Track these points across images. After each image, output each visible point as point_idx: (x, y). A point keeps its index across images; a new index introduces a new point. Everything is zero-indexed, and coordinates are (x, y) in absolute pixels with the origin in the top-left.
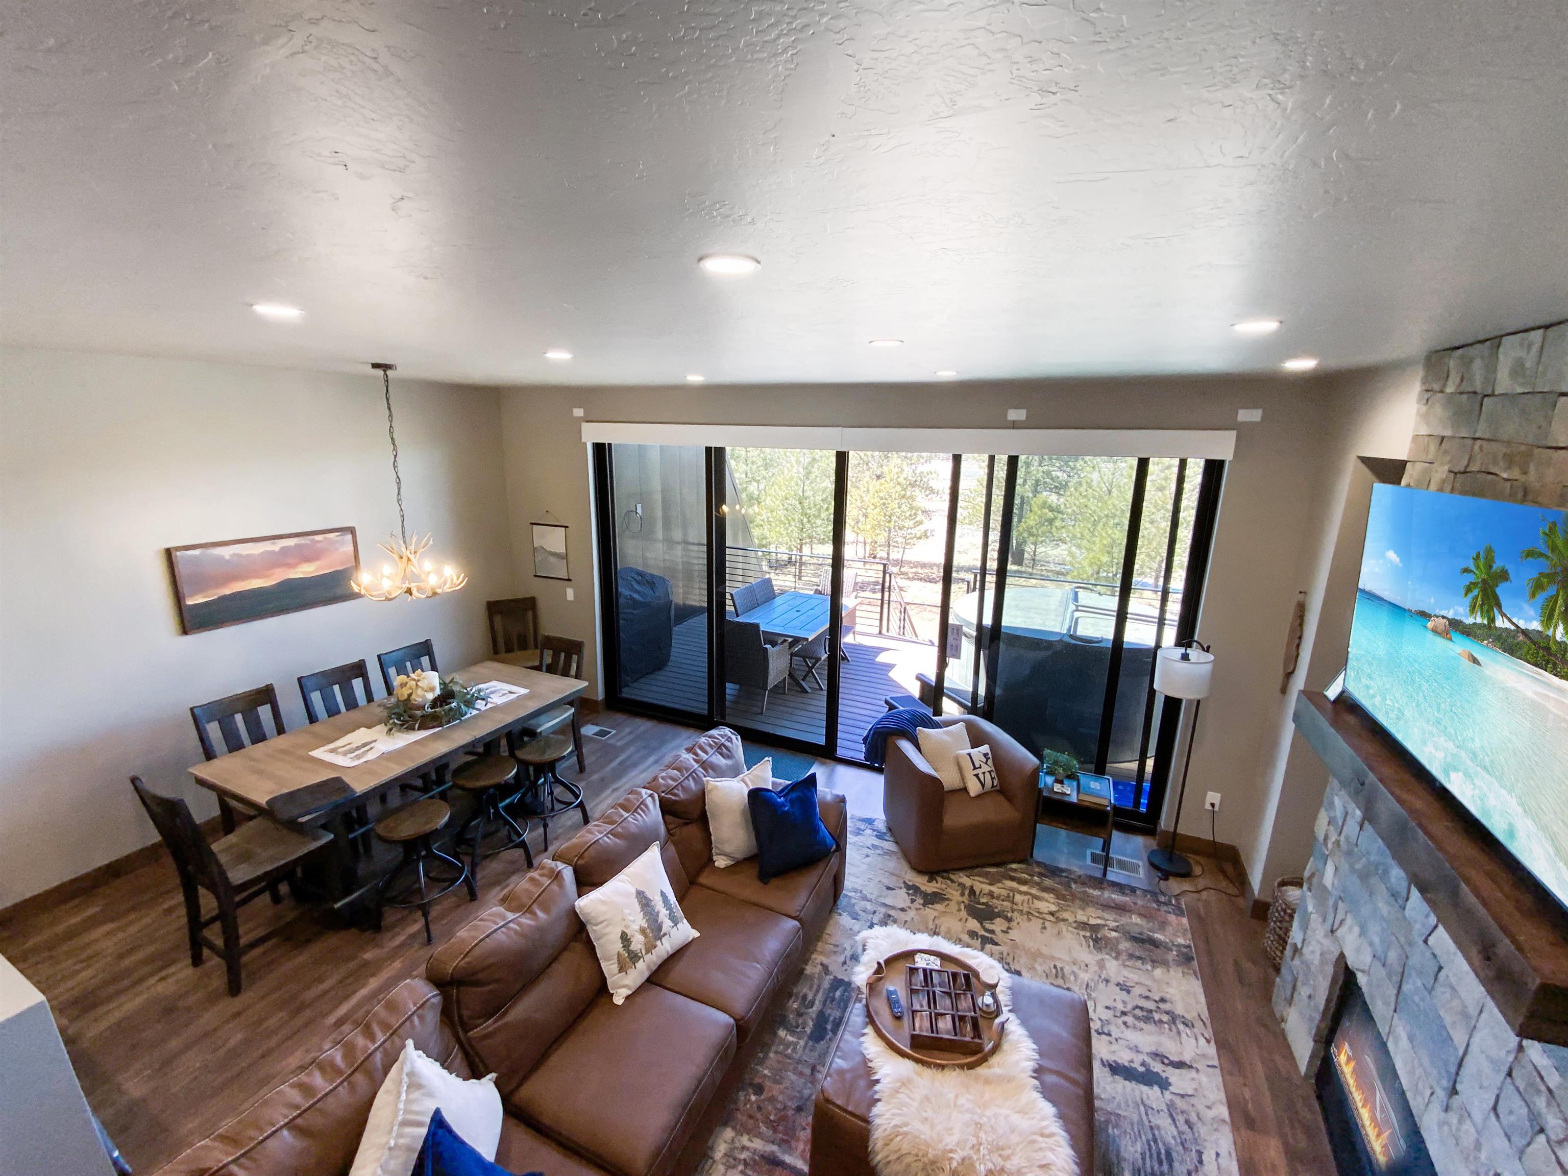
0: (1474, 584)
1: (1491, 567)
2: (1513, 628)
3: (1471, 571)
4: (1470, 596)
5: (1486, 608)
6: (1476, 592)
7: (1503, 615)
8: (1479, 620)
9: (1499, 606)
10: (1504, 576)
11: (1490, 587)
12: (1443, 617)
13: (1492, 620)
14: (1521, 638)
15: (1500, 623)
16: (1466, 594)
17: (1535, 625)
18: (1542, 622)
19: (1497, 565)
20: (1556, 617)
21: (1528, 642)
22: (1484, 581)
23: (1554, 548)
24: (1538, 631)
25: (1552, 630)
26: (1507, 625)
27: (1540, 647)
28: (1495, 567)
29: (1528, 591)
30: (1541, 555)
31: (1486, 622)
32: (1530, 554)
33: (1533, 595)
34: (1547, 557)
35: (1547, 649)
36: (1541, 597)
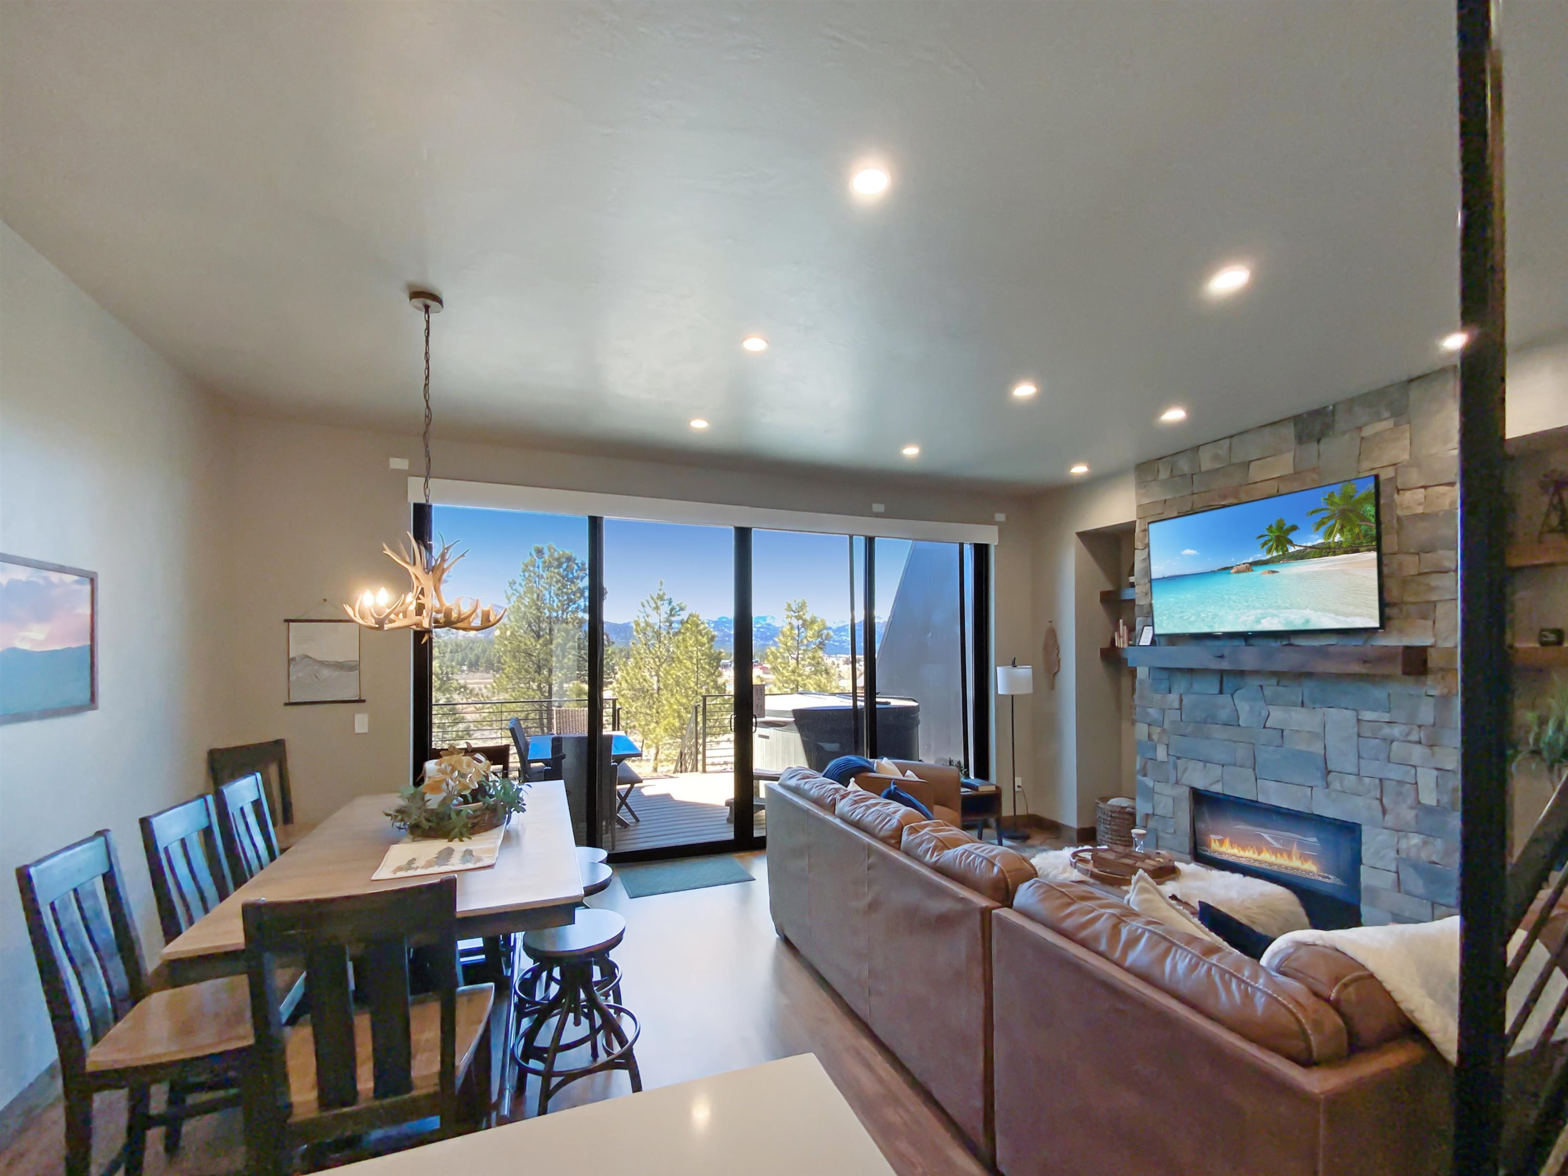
0: (1270, 540)
1: (1282, 528)
2: (1302, 548)
3: (1266, 535)
4: (1266, 547)
5: (1280, 547)
6: (1271, 543)
7: (1294, 546)
8: (1275, 554)
9: (1291, 543)
10: (1294, 528)
11: (1282, 537)
12: (1244, 564)
13: (1287, 550)
14: (1309, 550)
15: (1291, 549)
16: (1263, 547)
17: (1321, 541)
18: (1325, 538)
19: (1288, 525)
20: (1334, 532)
21: (1315, 550)
22: (1277, 537)
23: (1332, 504)
24: (1322, 543)
25: (1331, 539)
26: (1297, 548)
27: (1323, 549)
28: (1285, 527)
29: (1313, 529)
30: (1322, 510)
31: (1281, 553)
32: (1313, 512)
33: (1317, 529)
34: (1328, 509)
35: (1329, 548)
36: (1323, 529)
